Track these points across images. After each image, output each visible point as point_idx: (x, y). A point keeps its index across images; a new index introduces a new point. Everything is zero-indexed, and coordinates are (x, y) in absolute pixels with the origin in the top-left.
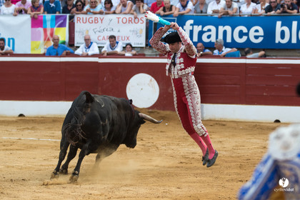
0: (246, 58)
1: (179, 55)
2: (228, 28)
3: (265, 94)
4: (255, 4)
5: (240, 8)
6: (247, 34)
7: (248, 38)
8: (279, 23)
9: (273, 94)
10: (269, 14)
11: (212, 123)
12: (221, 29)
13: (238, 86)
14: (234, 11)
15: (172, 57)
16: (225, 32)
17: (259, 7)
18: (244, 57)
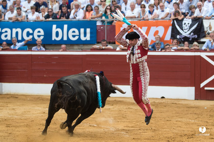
0: (32, 51)
1: (136, 47)
2: (19, 30)
3: (45, 76)
4: (38, 13)
5: (27, 16)
6: (32, 34)
7: (33, 37)
8: (54, 26)
9: (51, 76)
10: (47, 20)
11: (8, 96)
12: (14, 31)
13: (26, 70)
14: (23, 18)
15: (131, 49)
16: (17, 33)
17: (40, 15)
18: (30, 50)
